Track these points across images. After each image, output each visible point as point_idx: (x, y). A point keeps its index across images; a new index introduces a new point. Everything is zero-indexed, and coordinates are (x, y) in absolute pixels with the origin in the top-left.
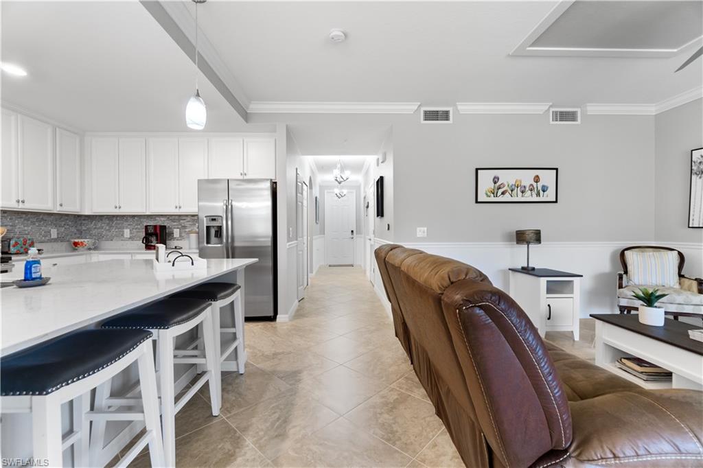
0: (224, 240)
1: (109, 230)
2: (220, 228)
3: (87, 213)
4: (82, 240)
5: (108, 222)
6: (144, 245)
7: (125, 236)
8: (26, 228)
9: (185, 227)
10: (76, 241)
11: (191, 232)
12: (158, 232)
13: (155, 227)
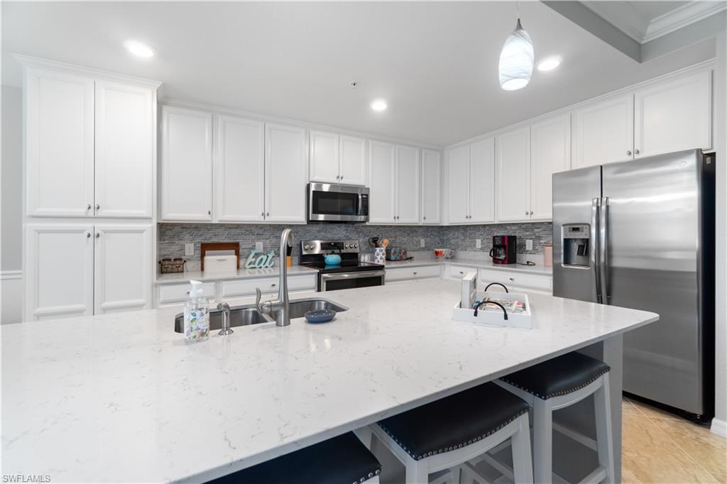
0: (593, 259)
1: (463, 240)
2: (587, 242)
3: (445, 224)
4: (442, 250)
5: (463, 231)
6: (492, 258)
7: (477, 247)
8: (403, 239)
9: (539, 238)
10: (437, 250)
11: (546, 244)
12: (506, 243)
13: (503, 237)
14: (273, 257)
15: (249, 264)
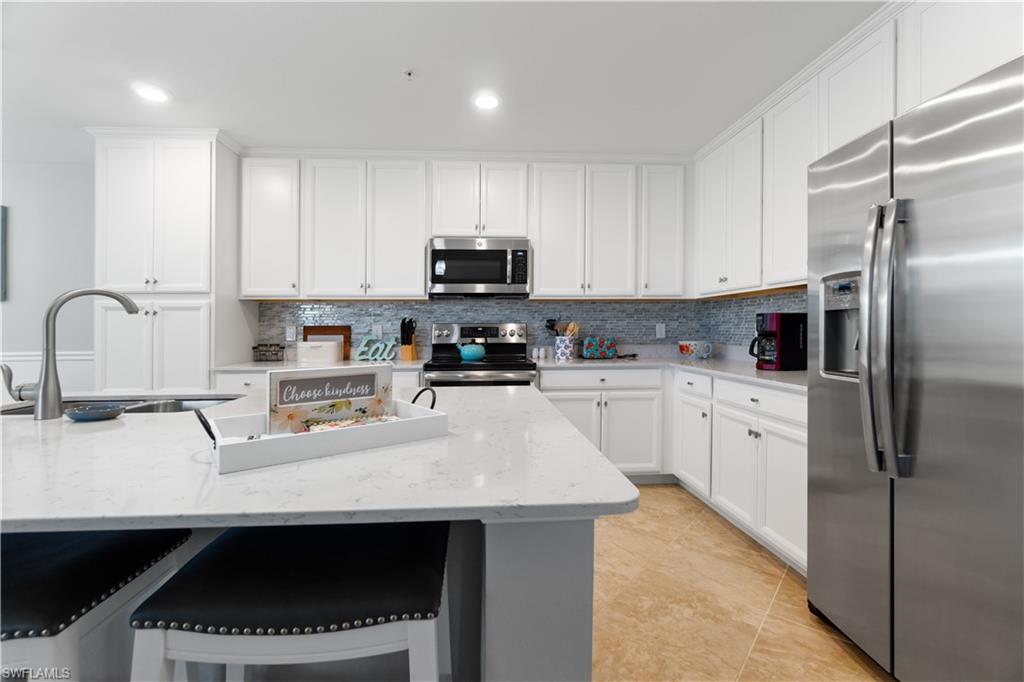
4: (688, 343)
8: (620, 323)
10: (684, 343)
14: (394, 346)
15: (360, 355)
